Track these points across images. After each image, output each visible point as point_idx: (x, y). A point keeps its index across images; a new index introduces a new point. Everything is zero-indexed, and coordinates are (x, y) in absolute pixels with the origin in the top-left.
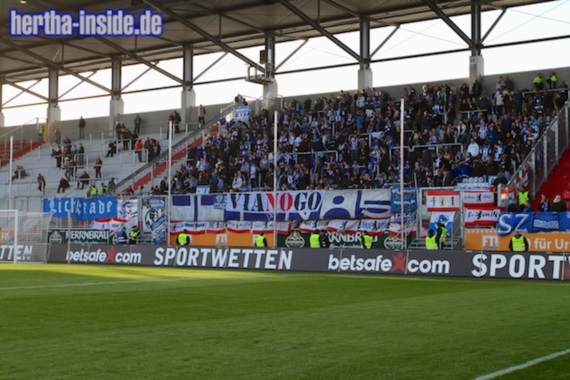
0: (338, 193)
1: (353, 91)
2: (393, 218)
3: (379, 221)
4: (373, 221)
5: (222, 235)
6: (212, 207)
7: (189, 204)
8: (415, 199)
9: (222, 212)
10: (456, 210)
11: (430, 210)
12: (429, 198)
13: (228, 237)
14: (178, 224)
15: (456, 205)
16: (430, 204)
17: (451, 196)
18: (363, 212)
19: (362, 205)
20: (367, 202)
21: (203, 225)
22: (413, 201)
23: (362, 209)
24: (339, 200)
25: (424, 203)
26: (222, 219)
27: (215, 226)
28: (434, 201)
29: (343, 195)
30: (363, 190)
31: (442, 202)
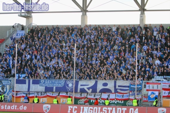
0: (104, 81)
1: (79, 25)
2: (131, 93)
3: (124, 95)
4: (122, 95)
5: (44, 99)
6: (39, 85)
7: (25, 83)
8: (141, 86)
9: (44, 87)
10: (159, 91)
11: (147, 90)
12: (147, 85)
13: (47, 100)
14: (18, 93)
15: (159, 89)
16: (147, 88)
17: (157, 85)
18: (118, 90)
19: (117, 87)
20: (119, 86)
21: (33, 94)
25: (145, 87)
26: (44, 91)
27: (40, 94)
28: (149, 87)
29: (107, 83)
30: (117, 81)
31: (153, 87)
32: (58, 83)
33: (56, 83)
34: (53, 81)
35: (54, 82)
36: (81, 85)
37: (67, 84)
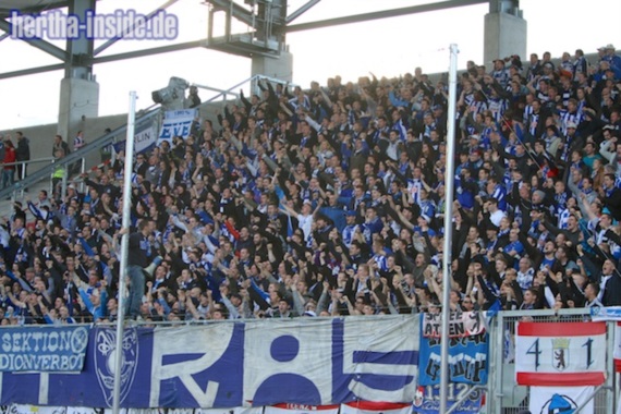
8: (486, 350)
12: (523, 344)
16: (524, 364)
18: (352, 385)
19: (349, 366)
20: (361, 357)
22: (480, 357)
23: (352, 376)
24: (285, 349)
28: (537, 353)
29: (295, 333)
30: (347, 318)
31: (561, 357)
32: (57, 352)
33: (52, 348)
34: (37, 336)
35: (41, 342)
36: (168, 360)
37: (99, 353)
